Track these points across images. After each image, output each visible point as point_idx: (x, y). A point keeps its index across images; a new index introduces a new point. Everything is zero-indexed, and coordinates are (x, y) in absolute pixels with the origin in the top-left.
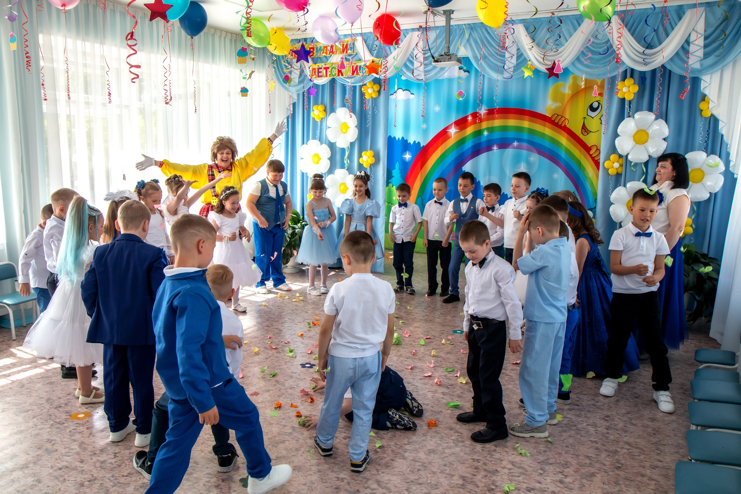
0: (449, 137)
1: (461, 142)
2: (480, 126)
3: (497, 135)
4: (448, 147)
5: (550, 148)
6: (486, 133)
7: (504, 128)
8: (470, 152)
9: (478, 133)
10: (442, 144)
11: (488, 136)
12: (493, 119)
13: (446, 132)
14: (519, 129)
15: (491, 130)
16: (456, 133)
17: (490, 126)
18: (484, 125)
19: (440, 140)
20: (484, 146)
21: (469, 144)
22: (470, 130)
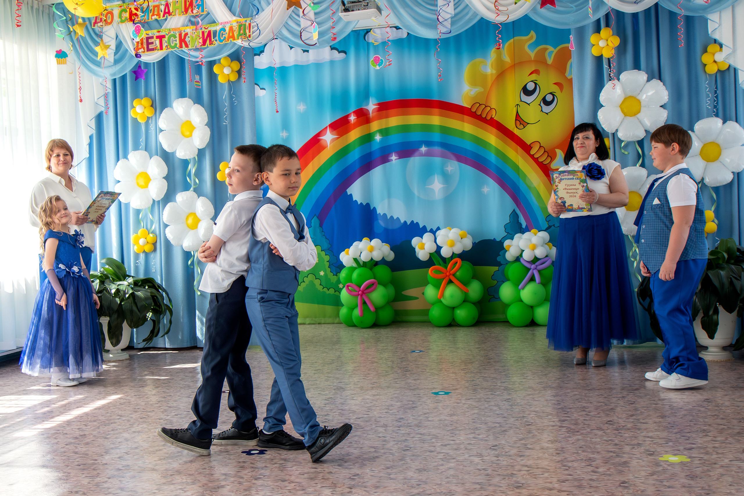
0: (322, 148)
1: (343, 153)
2: (369, 128)
3: (395, 139)
4: (322, 163)
5: (472, 150)
6: (378, 138)
7: (405, 128)
8: (357, 166)
9: (368, 138)
10: (313, 159)
11: (382, 141)
12: (387, 117)
13: (319, 140)
14: (427, 128)
15: (385, 132)
16: (333, 140)
17: (384, 127)
18: (375, 126)
19: (310, 152)
20: (377, 155)
21: (355, 155)
22: (354, 135)
